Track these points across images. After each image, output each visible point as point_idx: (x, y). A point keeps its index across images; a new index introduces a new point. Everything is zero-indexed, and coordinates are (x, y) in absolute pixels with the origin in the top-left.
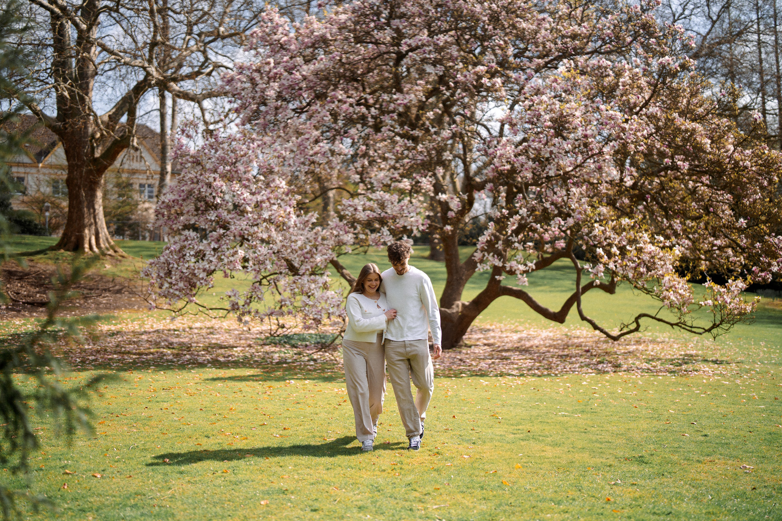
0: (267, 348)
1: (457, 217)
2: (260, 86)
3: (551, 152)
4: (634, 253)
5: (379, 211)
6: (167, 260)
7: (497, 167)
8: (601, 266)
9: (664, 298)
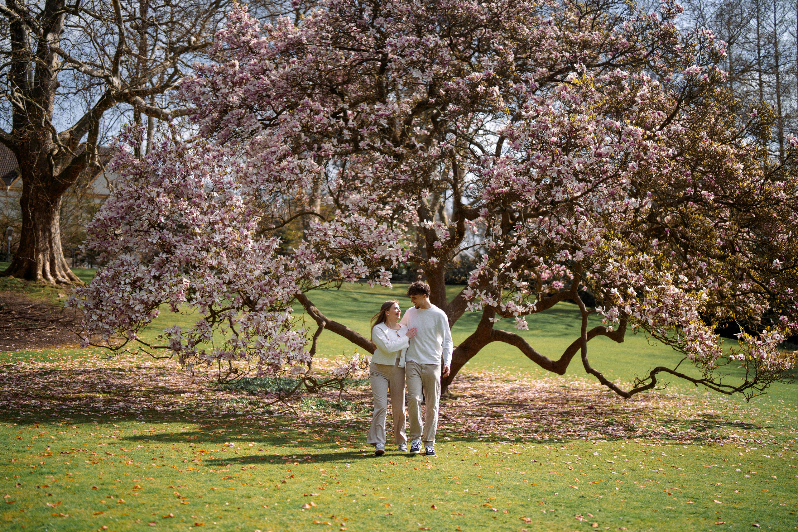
0: (220, 395)
1: (445, 248)
2: (223, 91)
3: (559, 172)
4: (655, 295)
5: (353, 238)
6: (96, 288)
7: (493, 189)
8: (616, 309)
9: (689, 349)
